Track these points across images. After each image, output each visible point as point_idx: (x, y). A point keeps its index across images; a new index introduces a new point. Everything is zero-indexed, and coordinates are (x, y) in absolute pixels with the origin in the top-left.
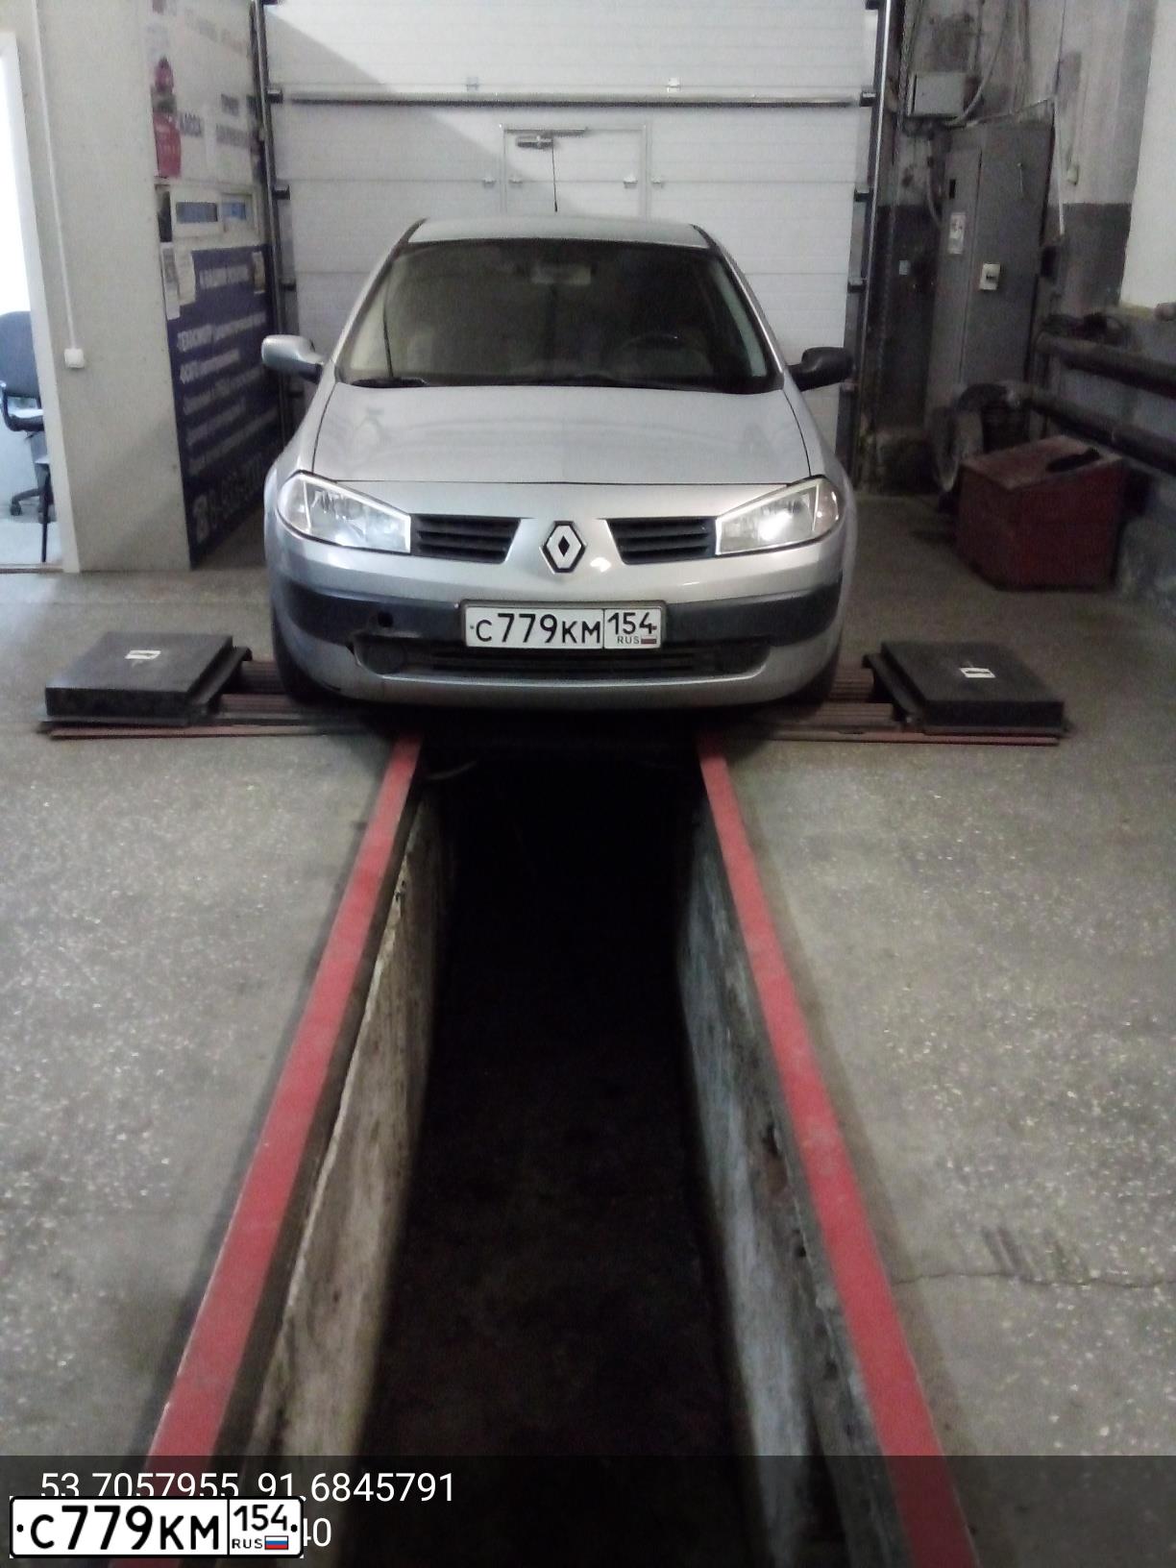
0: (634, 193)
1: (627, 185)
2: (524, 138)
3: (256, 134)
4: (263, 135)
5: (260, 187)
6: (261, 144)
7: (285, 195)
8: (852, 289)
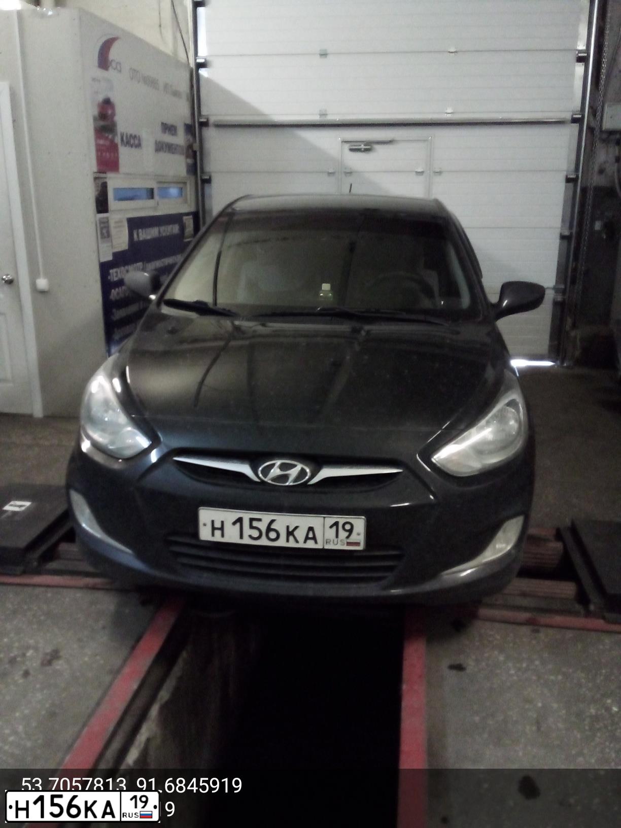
0: (421, 178)
1: (418, 173)
2: (355, 146)
3: (190, 147)
4: (196, 147)
5: (193, 178)
6: (195, 153)
7: (208, 181)
8: (563, 237)
